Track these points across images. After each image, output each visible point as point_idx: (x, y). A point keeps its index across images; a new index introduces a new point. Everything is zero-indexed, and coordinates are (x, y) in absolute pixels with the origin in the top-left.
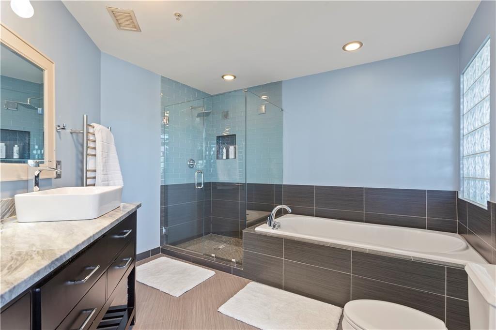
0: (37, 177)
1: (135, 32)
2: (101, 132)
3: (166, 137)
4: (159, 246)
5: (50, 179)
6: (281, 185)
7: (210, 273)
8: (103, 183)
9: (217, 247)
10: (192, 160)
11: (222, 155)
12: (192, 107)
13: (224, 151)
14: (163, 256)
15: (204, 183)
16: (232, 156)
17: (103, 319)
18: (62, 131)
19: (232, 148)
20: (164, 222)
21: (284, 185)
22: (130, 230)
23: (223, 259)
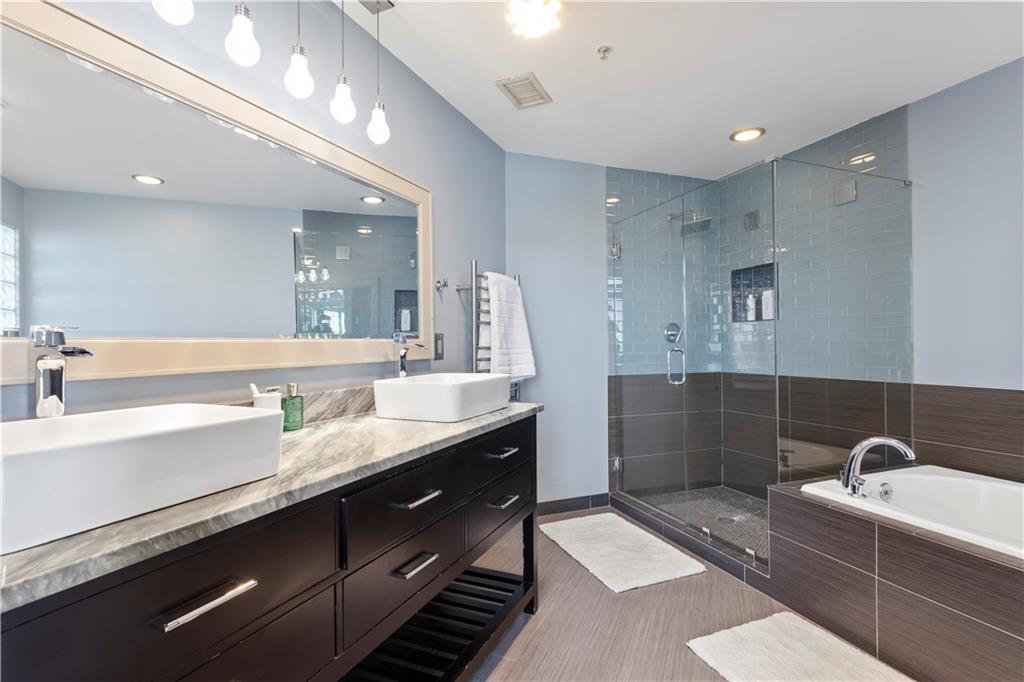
0: (403, 357)
1: (542, 106)
2: (499, 285)
3: (619, 282)
4: (607, 491)
5: (427, 360)
6: (909, 385)
7: (694, 566)
8: (501, 368)
9: (726, 516)
10: (672, 324)
11: (746, 311)
12: (671, 215)
13: (751, 302)
14: (613, 512)
15: (687, 375)
16: (768, 312)
17: (457, 580)
18: (444, 290)
19: (768, 295)
20: (617, 446)
21: (915, 385)
22: (515, 447)
23: (728, 545)
